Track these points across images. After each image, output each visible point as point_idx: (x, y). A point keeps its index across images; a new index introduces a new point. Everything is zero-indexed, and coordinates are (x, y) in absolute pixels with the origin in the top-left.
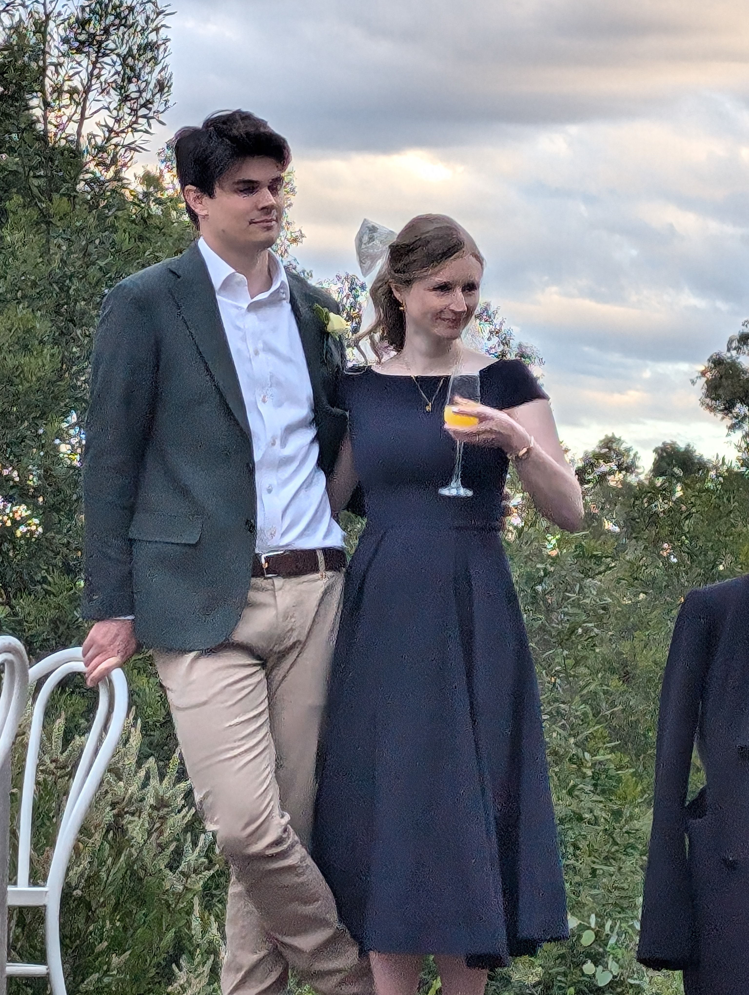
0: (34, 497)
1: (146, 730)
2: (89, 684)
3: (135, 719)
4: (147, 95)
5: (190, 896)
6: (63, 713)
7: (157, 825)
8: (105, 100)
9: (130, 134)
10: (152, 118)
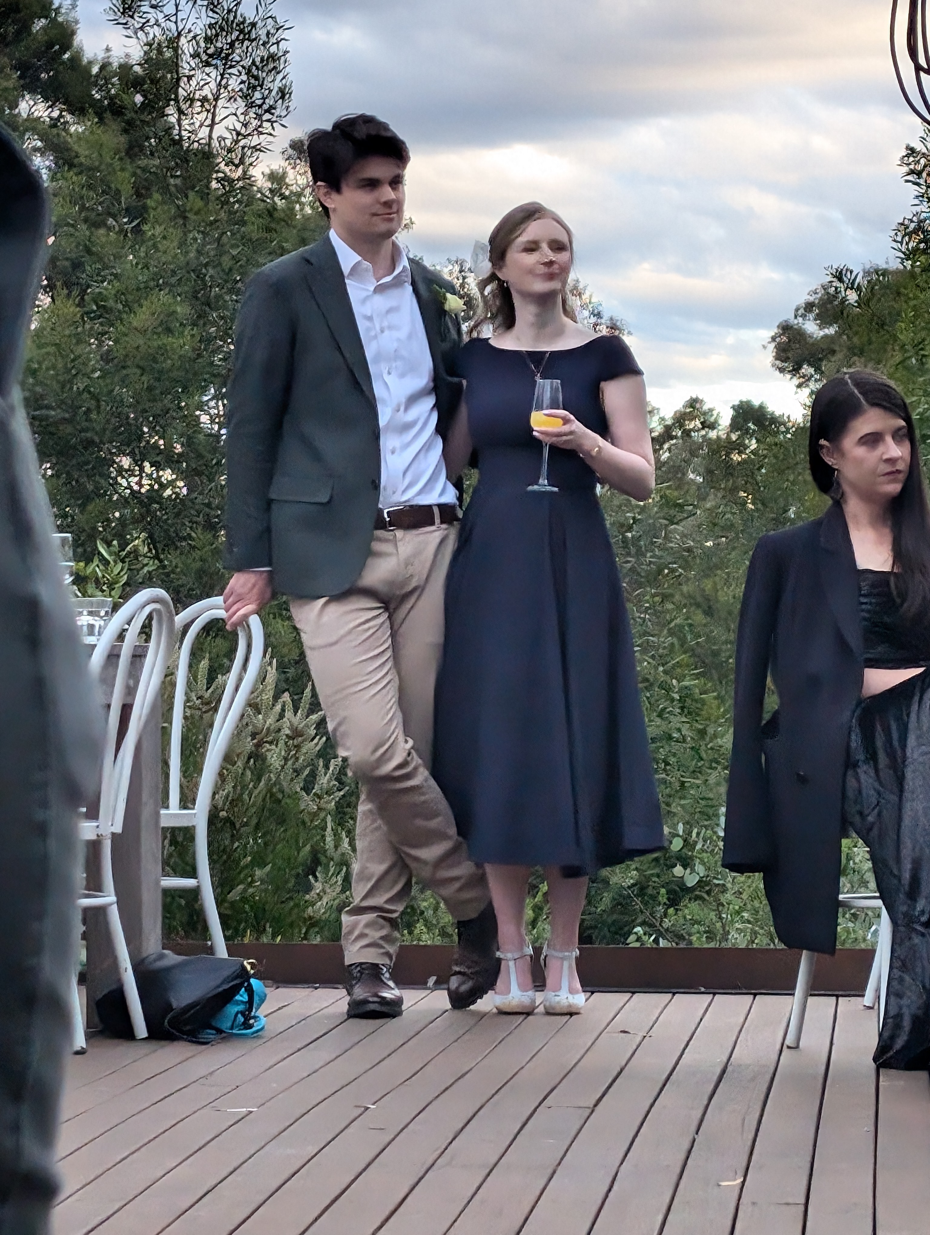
0: (178, 462)
1: (282, 668)
2: (228, 627)
3: (272, 657)
4: (270, 102)
5: (322, 815)
6: (208, 655)
7: (292, 753)
8: (232, 107)
9: (256, 137)
10: (276, 122)
